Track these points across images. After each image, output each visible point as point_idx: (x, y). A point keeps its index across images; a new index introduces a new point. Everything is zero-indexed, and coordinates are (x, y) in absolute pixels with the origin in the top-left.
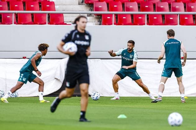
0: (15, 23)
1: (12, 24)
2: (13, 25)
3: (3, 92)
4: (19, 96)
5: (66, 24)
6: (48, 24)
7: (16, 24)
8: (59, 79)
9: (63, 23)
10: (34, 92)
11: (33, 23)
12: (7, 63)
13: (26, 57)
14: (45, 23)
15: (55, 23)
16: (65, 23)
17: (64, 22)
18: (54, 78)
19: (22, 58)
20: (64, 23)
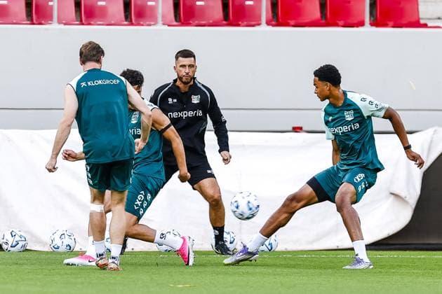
0: (268, 23)
1: (259, 24)
2: (264, 28)
3: (232, 235)
4: (280, 248)
5: (425, 26)
6: (372, 24)
7: (273, 26)
8: (403, 194)
9: (417, 24)
10: (327, 234)
11: (323, 21)
12: (243, 145)
13: (300, 129)
14: (361, 24)
15: (391, 23)
16: (422, 22)
17: (419, 19)
18: (388, 193)
19: (290, 129)
20: (418, 21)
